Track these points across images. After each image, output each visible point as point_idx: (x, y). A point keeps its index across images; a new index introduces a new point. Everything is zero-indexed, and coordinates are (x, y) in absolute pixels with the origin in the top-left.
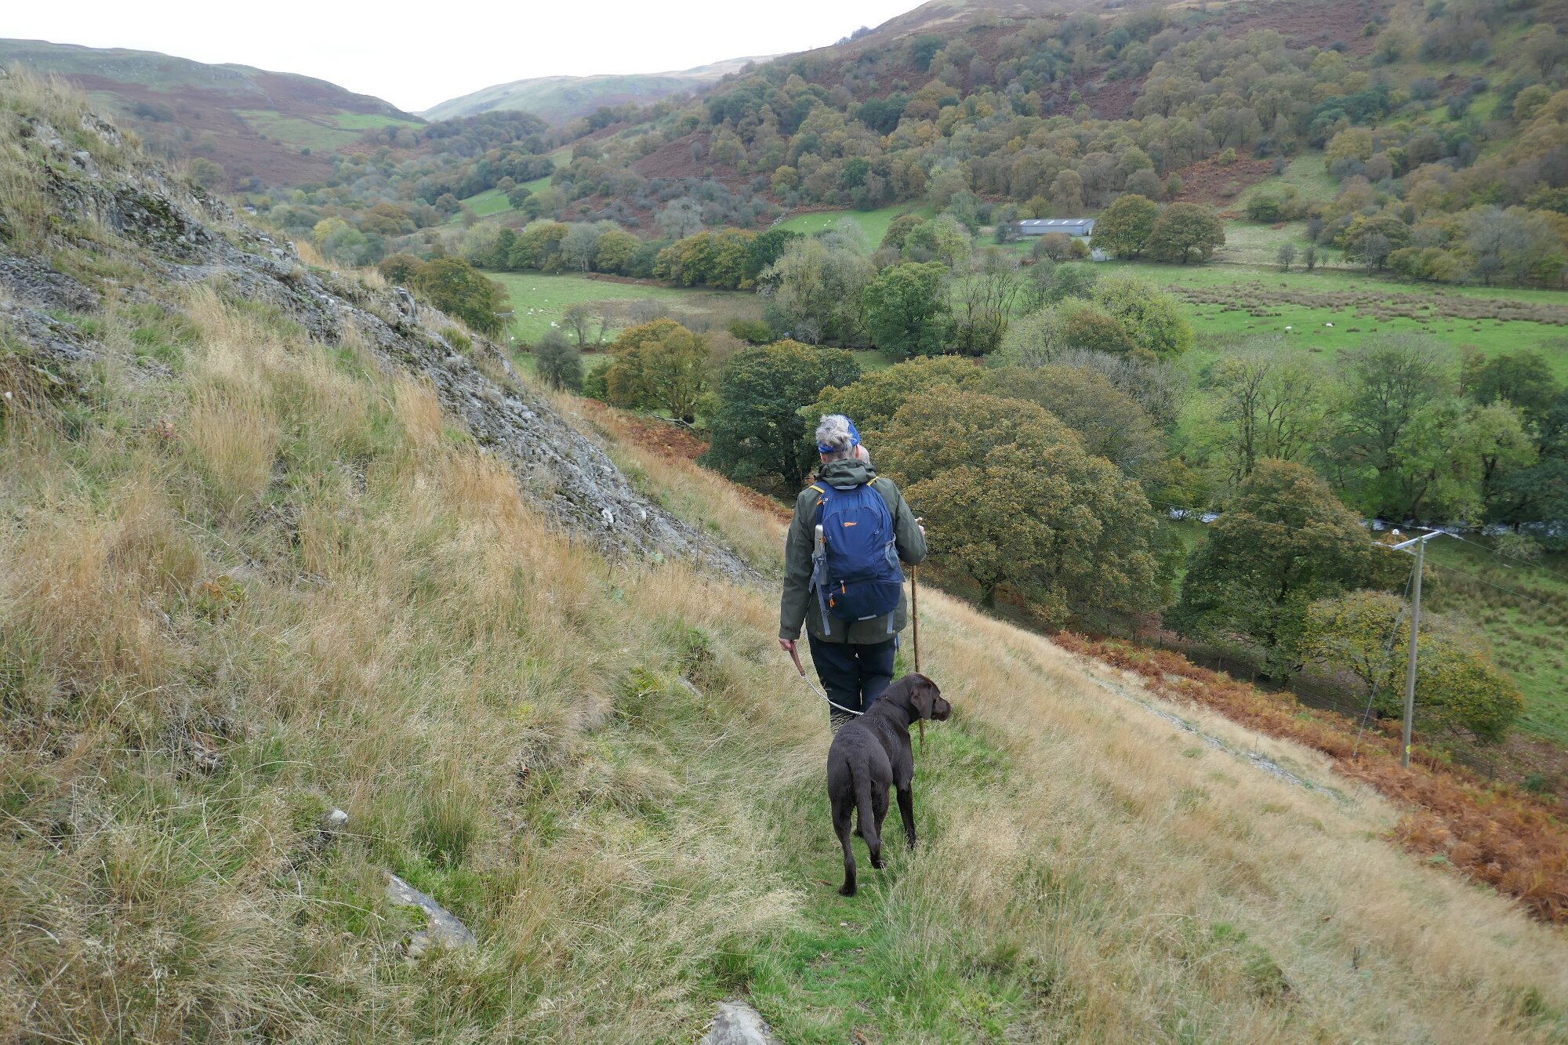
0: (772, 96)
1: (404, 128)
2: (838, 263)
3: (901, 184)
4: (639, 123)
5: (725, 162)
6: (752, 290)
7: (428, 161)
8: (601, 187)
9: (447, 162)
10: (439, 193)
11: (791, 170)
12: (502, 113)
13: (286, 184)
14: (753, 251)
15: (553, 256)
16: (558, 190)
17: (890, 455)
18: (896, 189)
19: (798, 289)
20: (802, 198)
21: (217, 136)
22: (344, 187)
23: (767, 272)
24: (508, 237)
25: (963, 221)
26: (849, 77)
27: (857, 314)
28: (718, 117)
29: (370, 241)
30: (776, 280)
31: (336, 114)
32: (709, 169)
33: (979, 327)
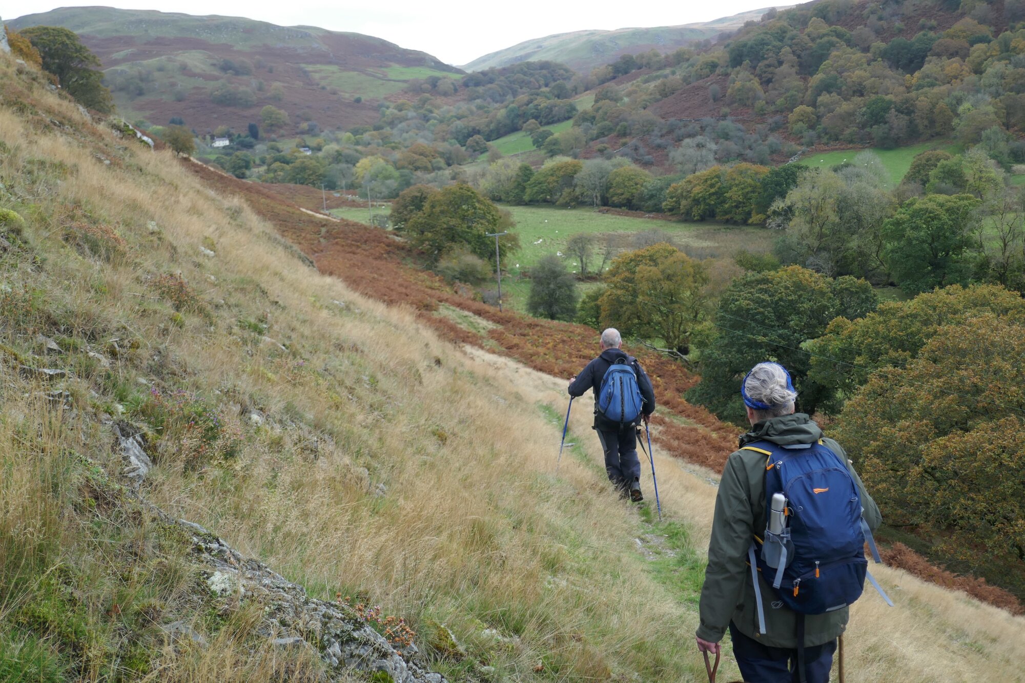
0: (792, 39)
1: (445, 78)
2: (855, 195)
3: (926, 122)
4: (660, 69)
5: (743, 101)
6: (762, 225)
7: (464, 107)
8: (619, 127)
9: (480, 108)
10: (470, 135)
11: (810, 109)
12: (534, 63)
13: (339, 128)
14: (765, 185)
15: (567, 190)
16: (578, 131)
17: (914, 398)
18: (921, 127)
19: (811, 221)
20: (819, 137)
21: (284, 87)
22: (387, 130)
23: (779, 205)
24: (526, 173)
25: (993, 157)
26: (873, 18)
27: (874, 248)
28: (737, 59)
29: (402, 176)
30: (788, 212)
31: (387, 66)
32: (725, 110)
33: (1016, 265)
